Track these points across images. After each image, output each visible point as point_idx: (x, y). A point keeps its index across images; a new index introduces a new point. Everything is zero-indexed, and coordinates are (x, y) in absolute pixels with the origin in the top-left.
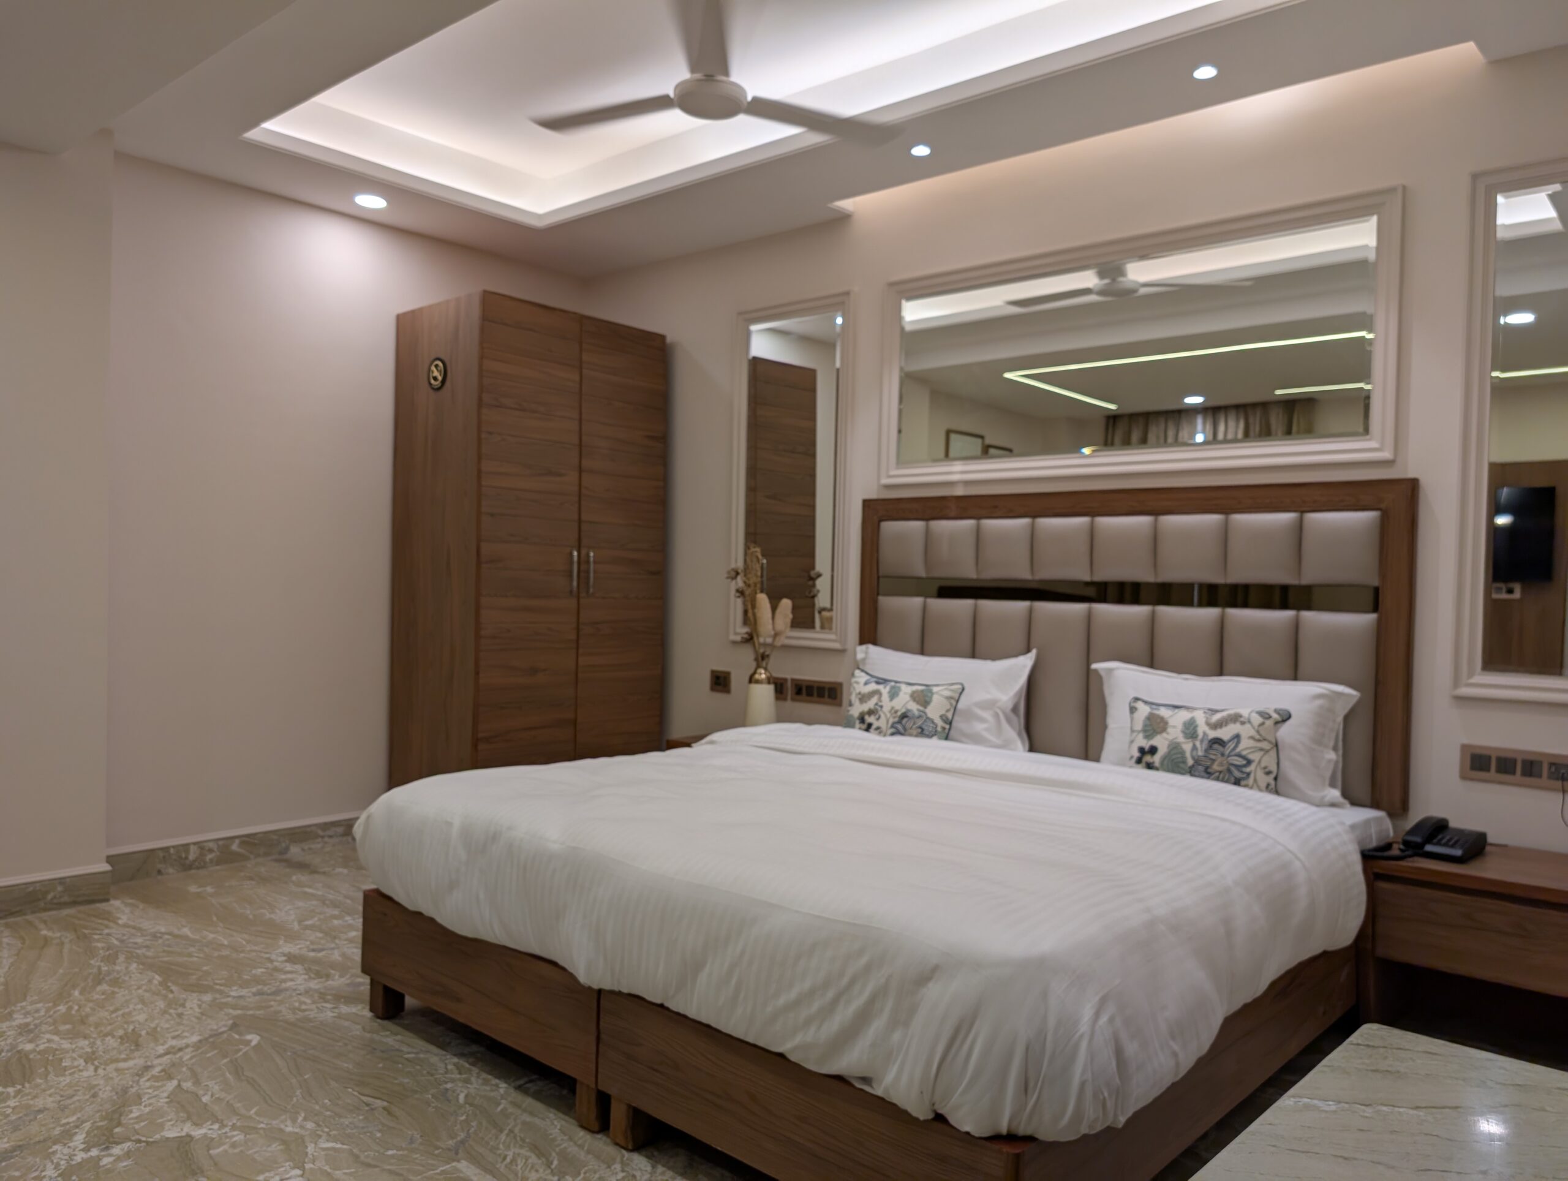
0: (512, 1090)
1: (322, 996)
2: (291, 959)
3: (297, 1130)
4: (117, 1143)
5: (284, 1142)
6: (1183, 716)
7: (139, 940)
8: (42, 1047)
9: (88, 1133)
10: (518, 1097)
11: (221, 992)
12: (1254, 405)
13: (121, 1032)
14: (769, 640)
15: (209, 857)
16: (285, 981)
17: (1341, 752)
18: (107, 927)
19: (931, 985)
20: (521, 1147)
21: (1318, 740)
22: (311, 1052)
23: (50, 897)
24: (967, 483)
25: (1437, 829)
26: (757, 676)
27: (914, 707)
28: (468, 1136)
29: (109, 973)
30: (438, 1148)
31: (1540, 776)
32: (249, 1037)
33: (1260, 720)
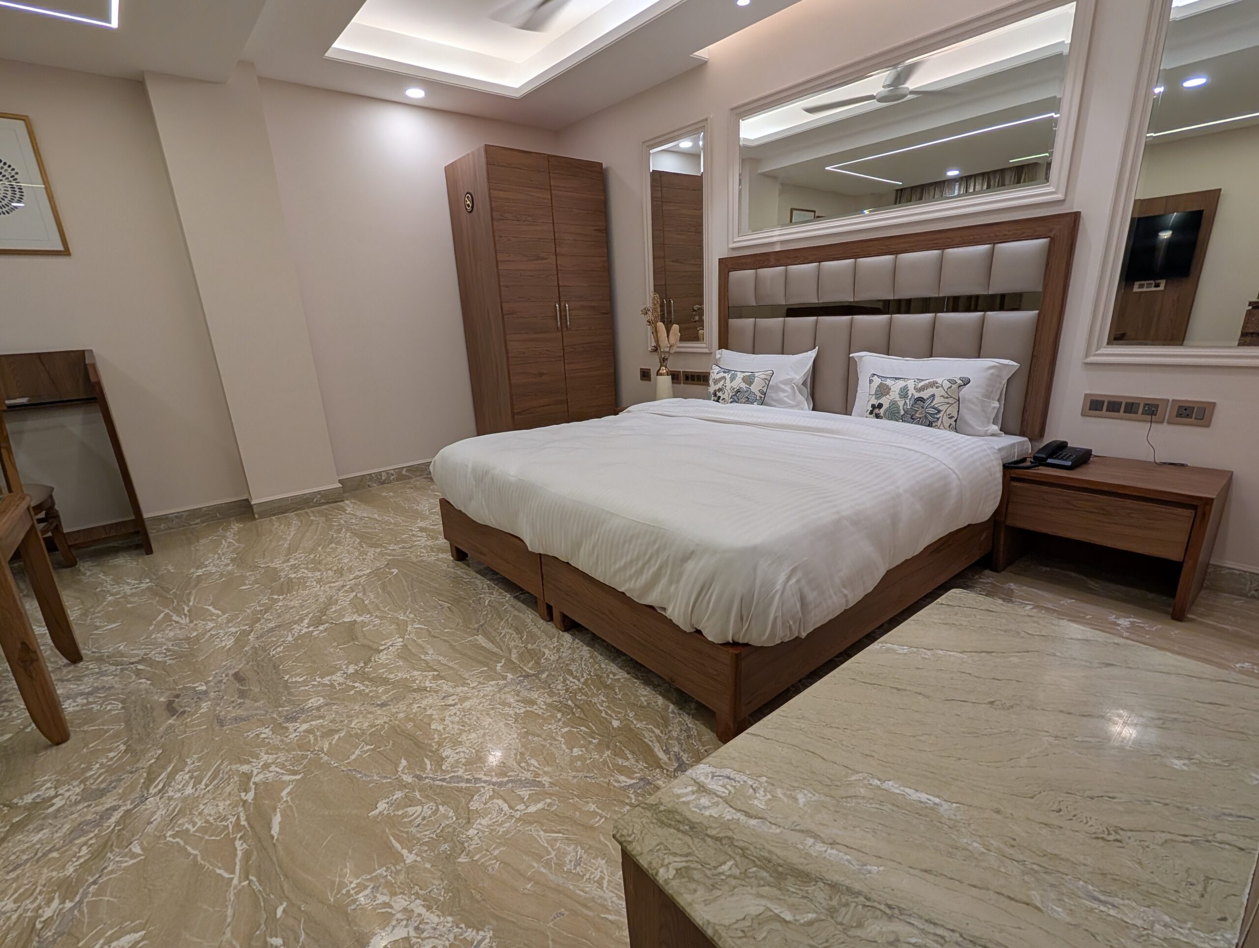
0: (512, 598)
1: (432, 548)
2: (422, 529)
3: (405, 618)
4: (322, 624)
5: (398, 624)
6: (901, 384)
7: (353, 521)
8: (299, 576)
9: (310, 619)
10: (514, 601)
11: (385, 547)
12: (995, 172)
13: (335, 568)
14: (667, 350)
15: (392, 478)
16: (416, 541)
17: (1003, 402)
18: (341, 515)
19: (689, 562)
20: (510, 628)
21: (988, 395)
22: (421, 578)
23: (315, 500)
24: (782, 242)
25: (1060, 448)
26: (661, 371)
27: (744, 386)
28: (486, 622)
29: (336, 538)
30: (469, 628)
31: (1136, 413)
32: (393, 570)
33: (950, 385)
